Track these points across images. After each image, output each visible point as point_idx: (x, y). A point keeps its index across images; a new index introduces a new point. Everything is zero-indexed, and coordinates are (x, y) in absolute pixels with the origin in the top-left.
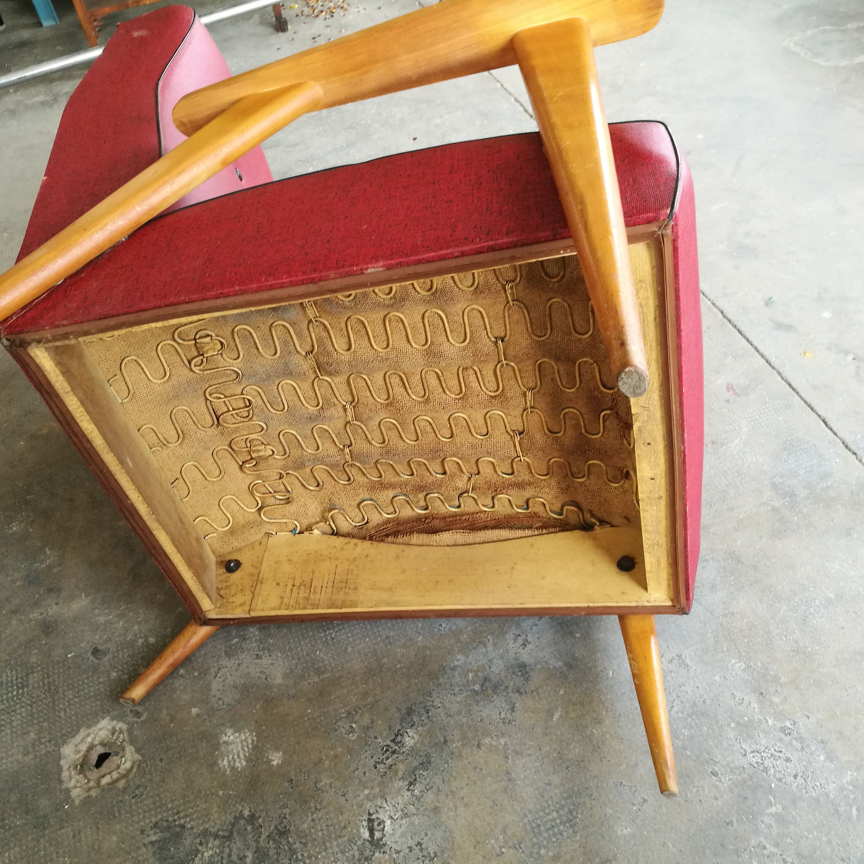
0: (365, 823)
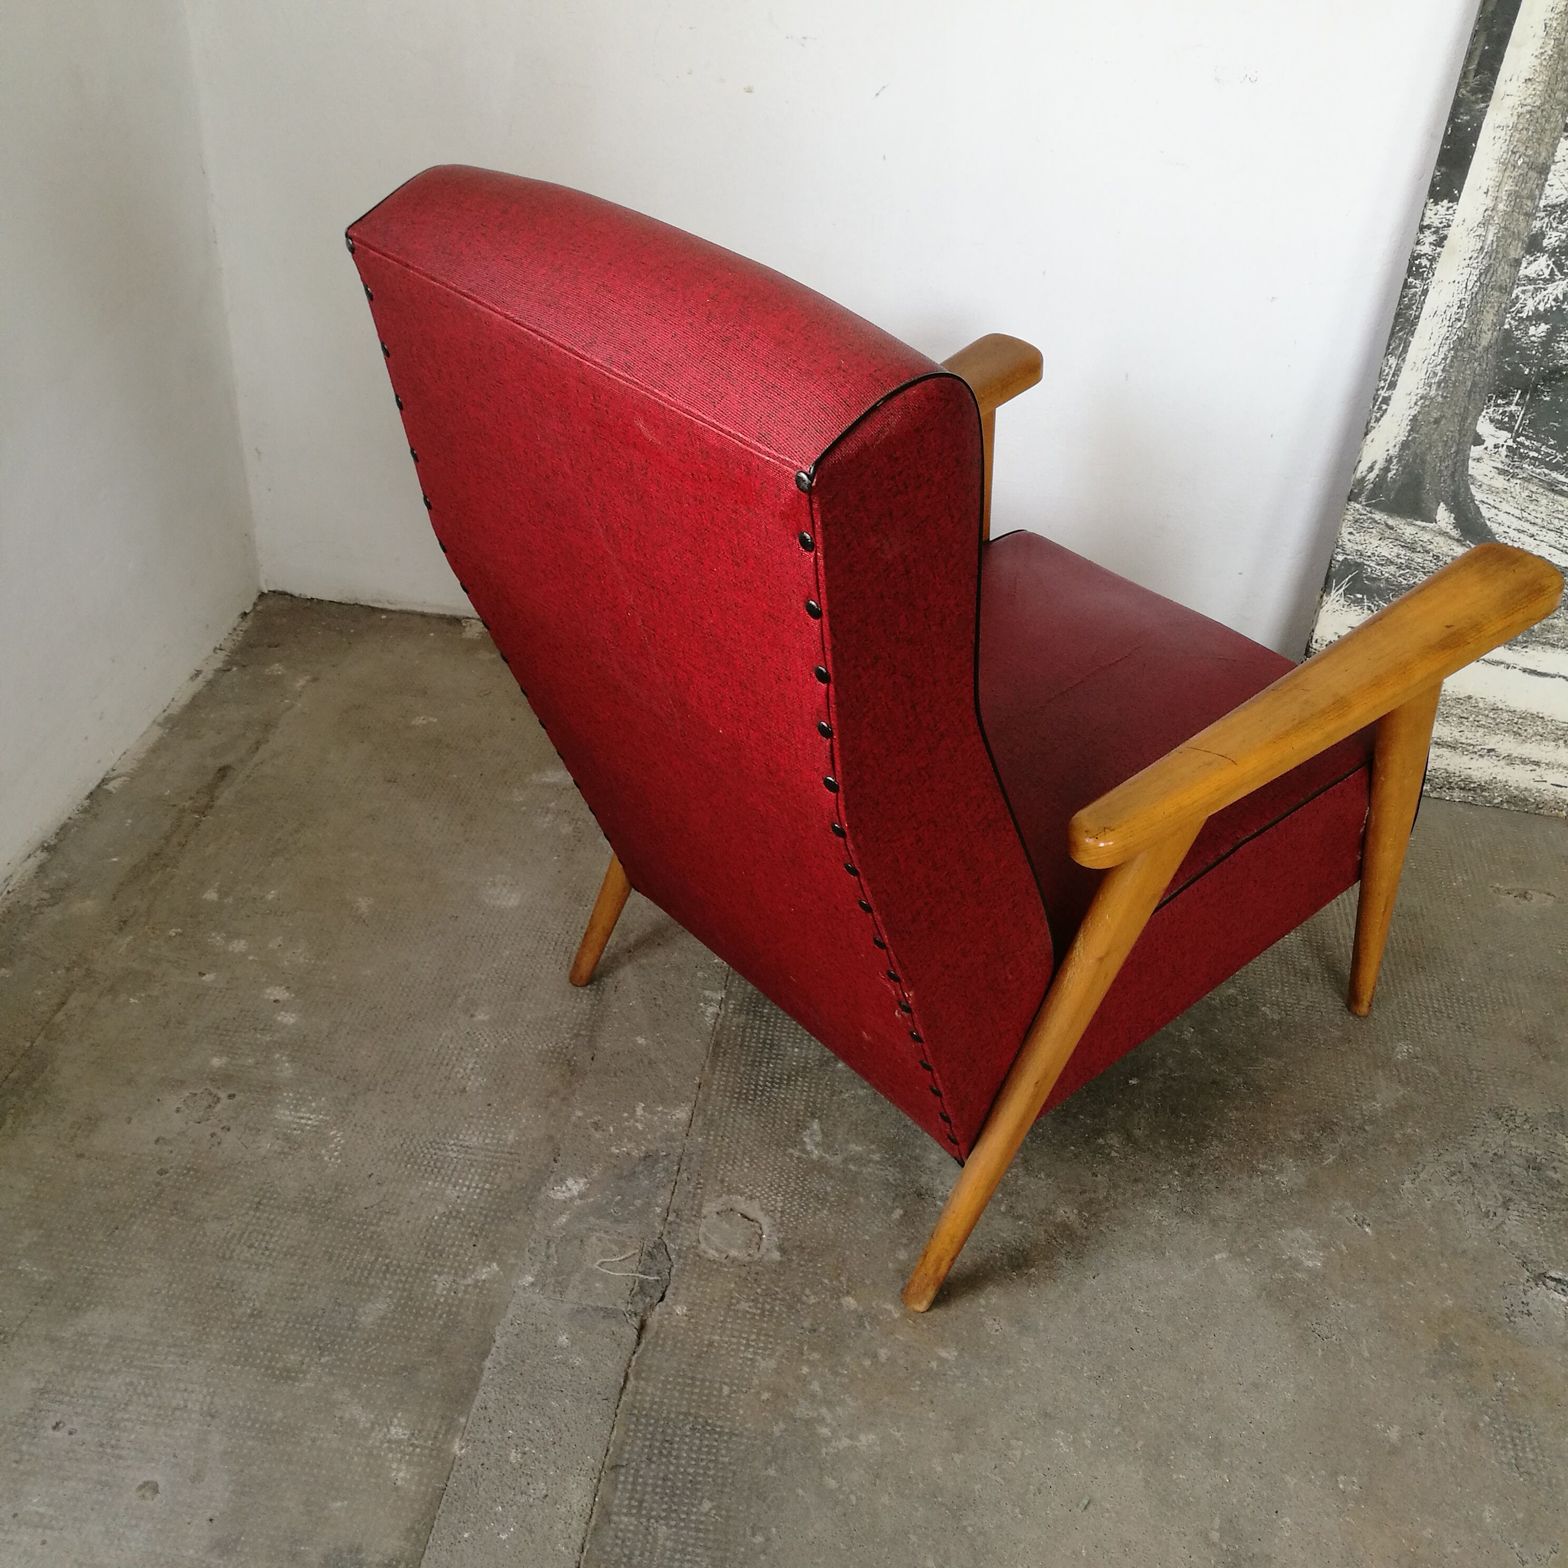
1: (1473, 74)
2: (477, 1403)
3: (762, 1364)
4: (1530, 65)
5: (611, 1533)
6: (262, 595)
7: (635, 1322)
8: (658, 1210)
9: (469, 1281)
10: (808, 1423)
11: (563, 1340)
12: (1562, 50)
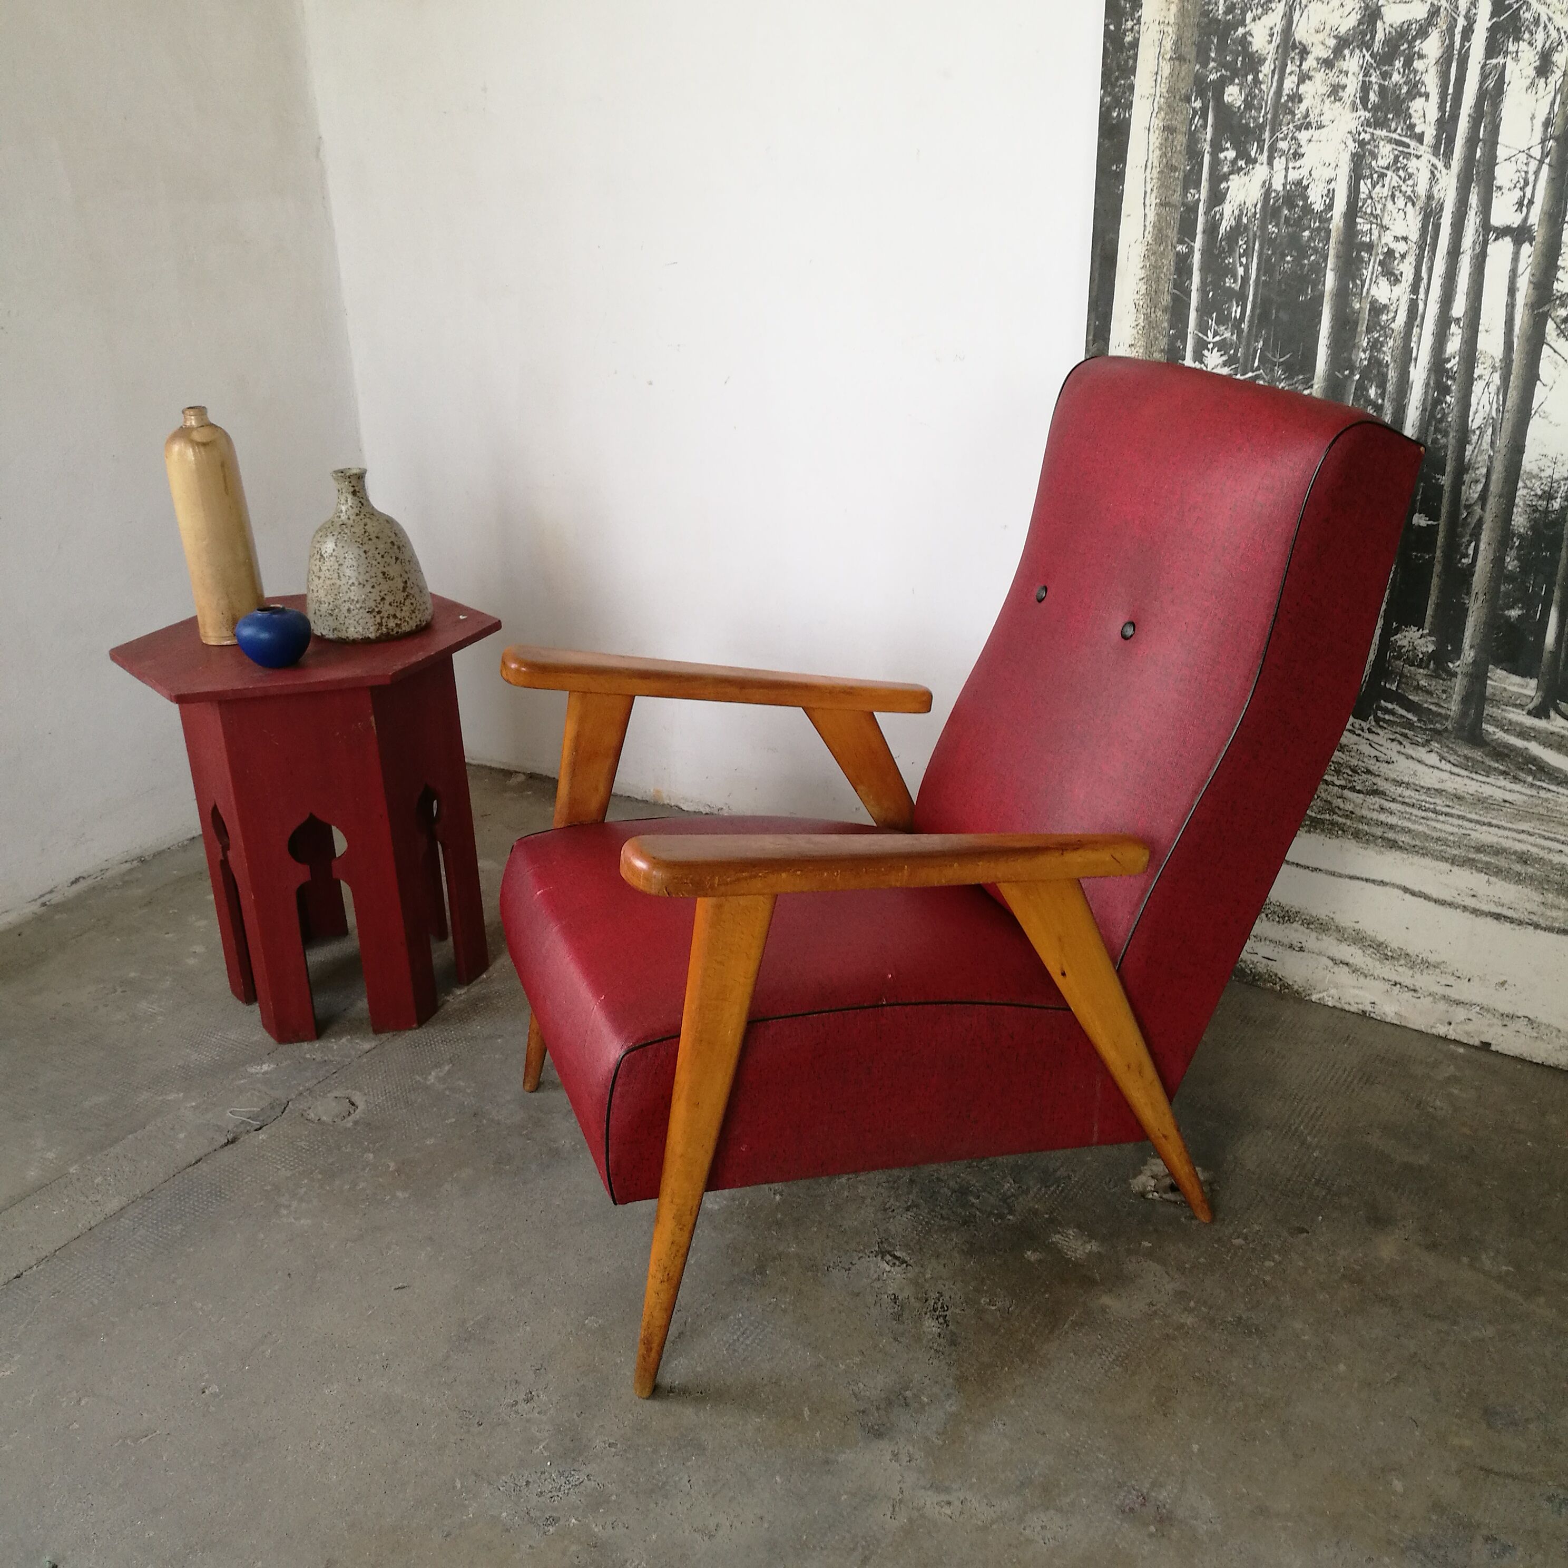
0: (907, 1259)
3: (282, 1172)
5: (113, 1226)
7: (230, 1137)
8: (302, 1088)
9: (161, 1098)
10: (279, 1206)
11: (182, 1136)
12: (1150, 322)
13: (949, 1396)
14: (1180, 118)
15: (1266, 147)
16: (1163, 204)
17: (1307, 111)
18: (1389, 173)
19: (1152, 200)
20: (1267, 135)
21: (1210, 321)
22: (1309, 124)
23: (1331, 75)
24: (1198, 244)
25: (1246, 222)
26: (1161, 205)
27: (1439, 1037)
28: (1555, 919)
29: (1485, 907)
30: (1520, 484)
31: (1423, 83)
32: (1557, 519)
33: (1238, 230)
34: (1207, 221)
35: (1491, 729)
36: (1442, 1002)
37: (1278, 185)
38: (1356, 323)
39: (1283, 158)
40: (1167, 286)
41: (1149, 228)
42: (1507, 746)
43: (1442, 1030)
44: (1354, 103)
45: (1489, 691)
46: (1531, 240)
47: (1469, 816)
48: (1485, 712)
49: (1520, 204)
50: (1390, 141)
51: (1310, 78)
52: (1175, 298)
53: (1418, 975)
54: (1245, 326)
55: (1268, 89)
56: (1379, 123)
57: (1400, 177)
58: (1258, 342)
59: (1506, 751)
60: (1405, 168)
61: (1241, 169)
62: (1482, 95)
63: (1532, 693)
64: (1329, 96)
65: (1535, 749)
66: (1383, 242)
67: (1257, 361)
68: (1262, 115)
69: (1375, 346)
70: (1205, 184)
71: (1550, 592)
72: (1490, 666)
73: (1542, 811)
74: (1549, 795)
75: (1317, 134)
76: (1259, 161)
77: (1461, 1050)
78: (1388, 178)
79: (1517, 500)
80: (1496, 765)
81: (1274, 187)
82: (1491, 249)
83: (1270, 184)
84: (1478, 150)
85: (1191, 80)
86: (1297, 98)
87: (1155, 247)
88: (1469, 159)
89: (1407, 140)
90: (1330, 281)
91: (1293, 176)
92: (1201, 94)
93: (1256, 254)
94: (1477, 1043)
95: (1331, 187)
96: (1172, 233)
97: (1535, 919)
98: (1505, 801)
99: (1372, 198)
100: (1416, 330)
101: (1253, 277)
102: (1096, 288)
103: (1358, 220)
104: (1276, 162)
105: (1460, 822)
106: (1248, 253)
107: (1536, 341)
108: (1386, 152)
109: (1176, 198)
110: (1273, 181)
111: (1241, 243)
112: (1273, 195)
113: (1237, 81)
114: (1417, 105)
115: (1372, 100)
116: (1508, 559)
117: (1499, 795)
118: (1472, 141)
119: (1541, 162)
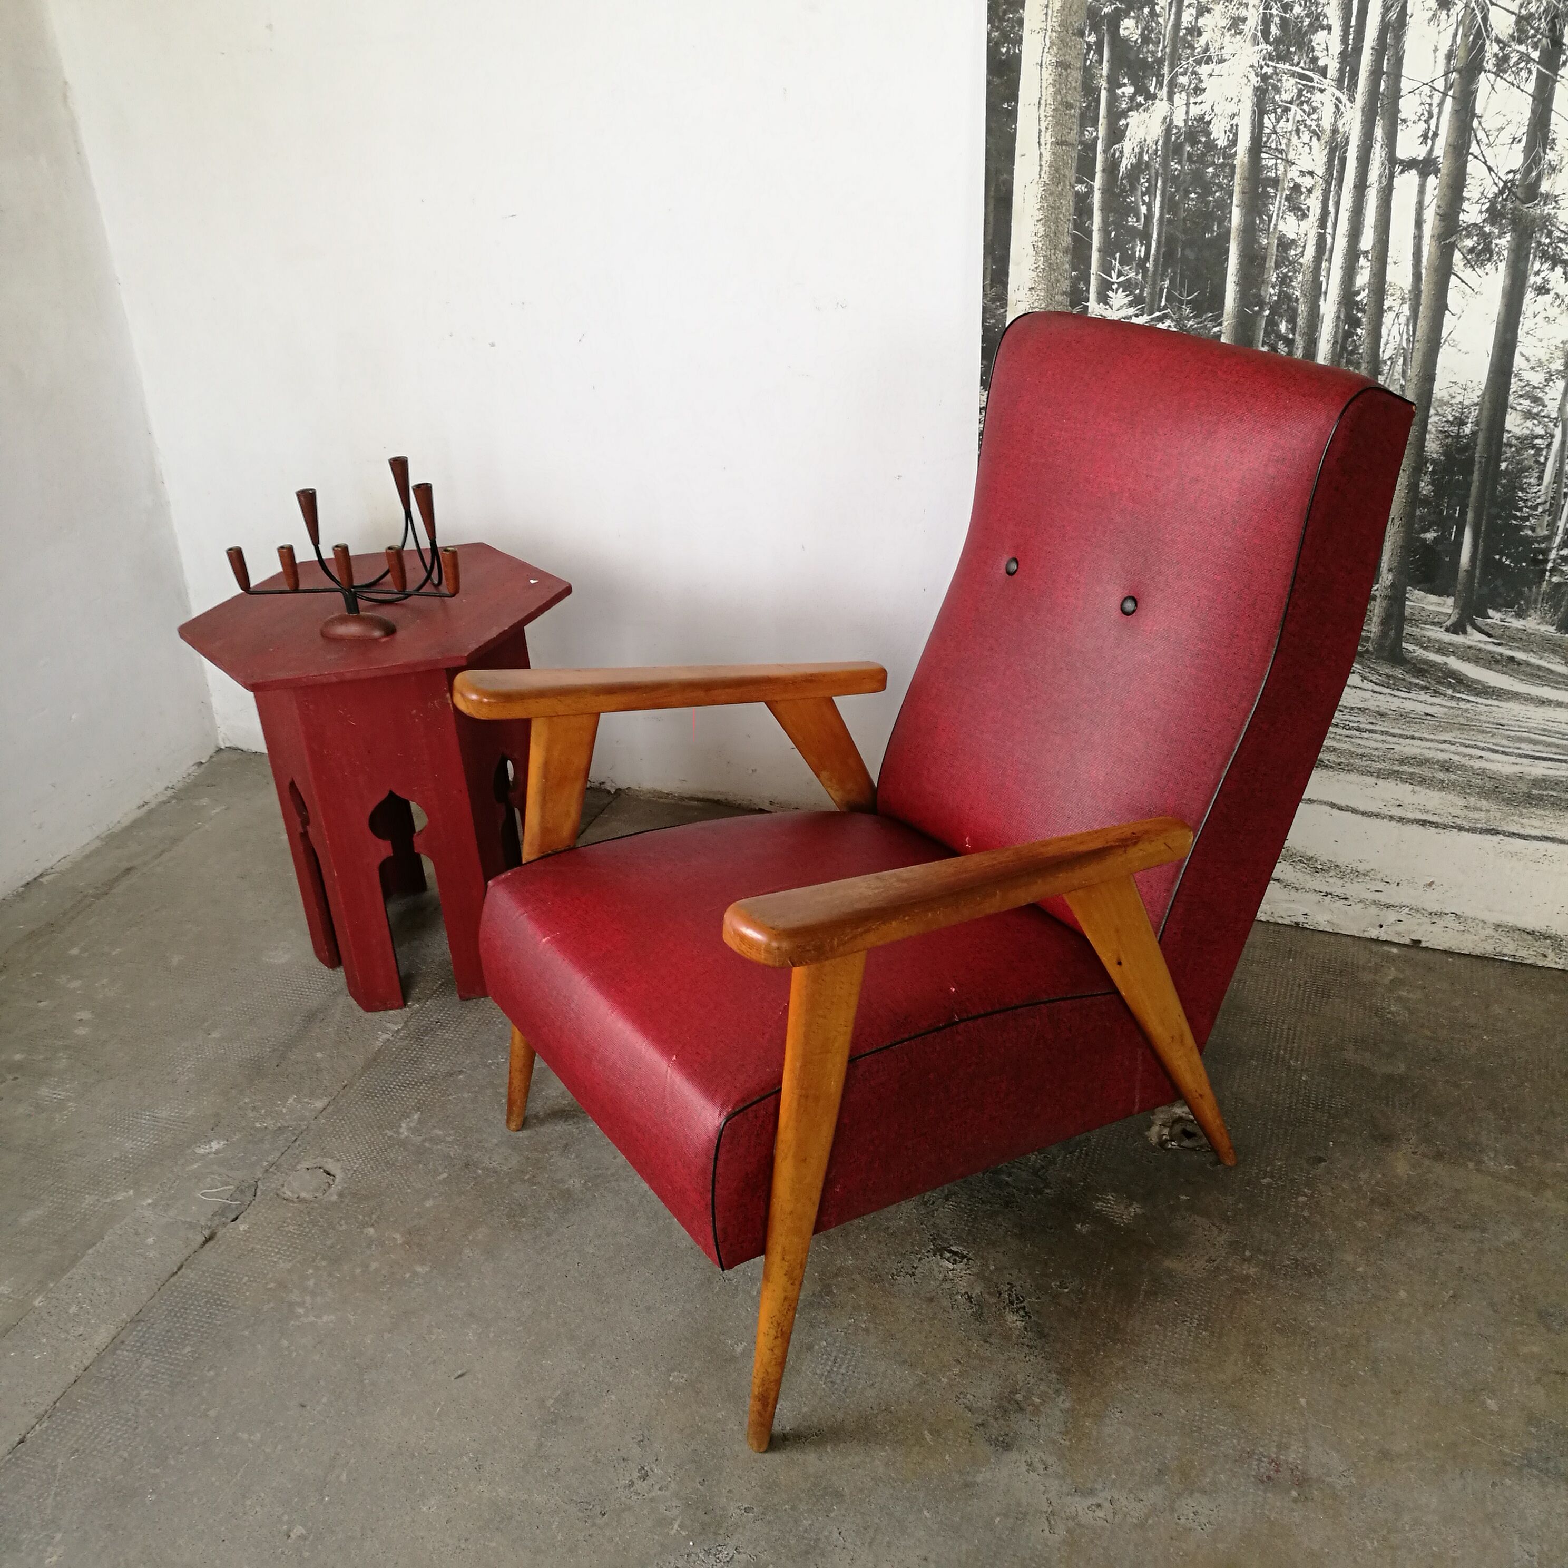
0: (965, 1253)
1: (989, 287)
2: (69, 1275)
3: (281, 1265)
4: (1030, 277)
5: (111, 1361)
6: (220, 750)
7: (207, 1233)
8: (265, 1164)
9: (108, 1200)
10: (291, 1305)
11: (150, 1240)
12: (1050, 264)
13: (1057, 1392)
14: (1074, 53)
15: (1165, 82)
16: (1060, 143)
17: (1207, 44)
18: (1293, 107)
19: (1048, 138)
20: (1166, 70)
21: (1113, 261)
22: (1210, 58)
23: (1231, 7)
24: (1098, 183)
25: (1147, 159)
26: (1058, 144)
27: (1372, 940)
28: (1478, 820)
29: (1411, 816)
30: (1432, 411)
31: (1325, 16)
32: (1468, 444)
33: (1139, 168)
34: (1106, 160)
35: (1411, 647)
36: (1373, 906)
37: (1179, 121)
38: (1264, 259)
39: (1184, 94)
40: (1068, 227)
41: (1046, 168)
42: (1426, 662)
43: (1374, 933)
44: (1255, 36)
45: (1407, 612)
46: (1436, 172)
47: (1392, 731)
48: (1405, 632)
49: (1425, 137)
50: (1293, 75)
51: (1209, 11)
52: (1075, 238)
53: (1348, 885)
54: (1150, 265)
55: (1166, 23)
56: (1283, 57)
57: (1304, 111)
58: (1164, 281)
59: (1426, 667)
60: (1308, 102)
61: (1141, 105)
62: (1385, 28)
63: (1450, 611)
64: (1229, 29)
65: (1454, 663)
66: (1289, 176)
67: (1164, 300)
68: (1160, 49)
69: (1285, 281)
70: (1102, 120)
71: (1463, 513)
72: (1409, 588)
73: (1462, 721)
74: (1469, 706)
75: (1218, 68)
76: (1159, 97)
77: (1395, 951)
78: (1292, 112)
79: (1429, 427)
80: (1417, 681)
81: (1175, 123)
82: (1397, 182)
83: (1171, 121)
84: (1382, 83)
85: (1084, 14)
86: (1196, 31)
87: (1052, 188)
88: (1373, 93)
89: (1310, 74)
90: (1236, 217)
91: (1195, 111)
92: (1095, 28)
93: (1158, 193)
94: (1408, 942)
95: (1234, 122)
96: (1069, 172)
97: (1458, 821)
98: (1427, 714)
99: (1275, 133)
100: (1324, 265)
101: (1157, 215)
102: (991, 231)
103: (1263, 155)
104: (1176, 97)
105: (1384, 737)
106: (1150, 191)
107: (1444, 271)
108: (1289, 87)
109: (1073, 136)
110: (1174, 117)
111: (1142, 181)
112: (1175, 131)
113: (1132, 14)
114: (1319, 38)
115: (1273, 33)
116: (1422, 484)
117: (1421, 708)
118: (1376, 73)
119: (1445, 94)
